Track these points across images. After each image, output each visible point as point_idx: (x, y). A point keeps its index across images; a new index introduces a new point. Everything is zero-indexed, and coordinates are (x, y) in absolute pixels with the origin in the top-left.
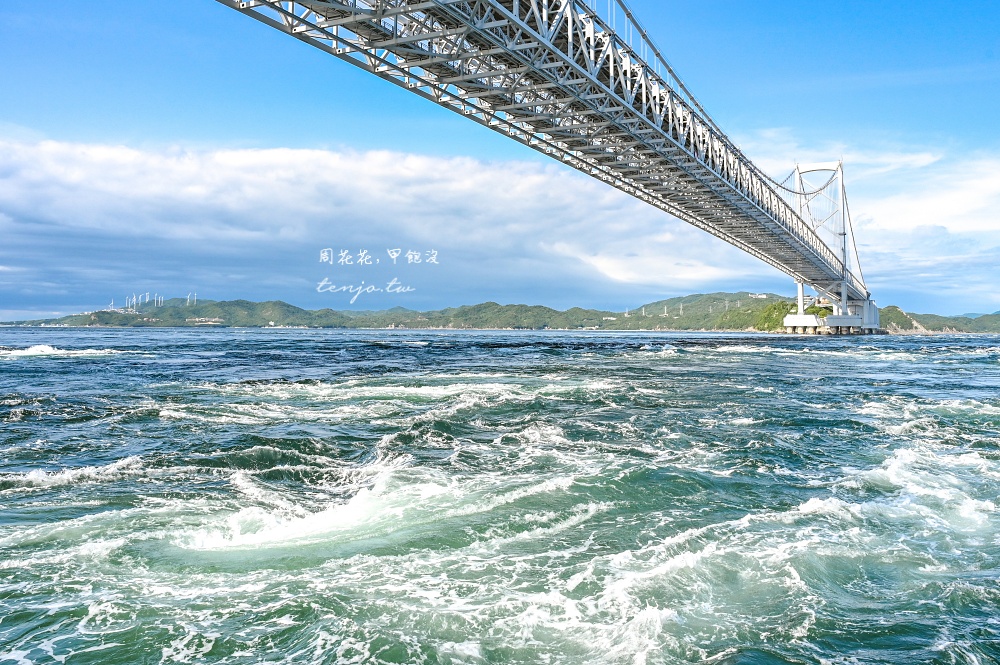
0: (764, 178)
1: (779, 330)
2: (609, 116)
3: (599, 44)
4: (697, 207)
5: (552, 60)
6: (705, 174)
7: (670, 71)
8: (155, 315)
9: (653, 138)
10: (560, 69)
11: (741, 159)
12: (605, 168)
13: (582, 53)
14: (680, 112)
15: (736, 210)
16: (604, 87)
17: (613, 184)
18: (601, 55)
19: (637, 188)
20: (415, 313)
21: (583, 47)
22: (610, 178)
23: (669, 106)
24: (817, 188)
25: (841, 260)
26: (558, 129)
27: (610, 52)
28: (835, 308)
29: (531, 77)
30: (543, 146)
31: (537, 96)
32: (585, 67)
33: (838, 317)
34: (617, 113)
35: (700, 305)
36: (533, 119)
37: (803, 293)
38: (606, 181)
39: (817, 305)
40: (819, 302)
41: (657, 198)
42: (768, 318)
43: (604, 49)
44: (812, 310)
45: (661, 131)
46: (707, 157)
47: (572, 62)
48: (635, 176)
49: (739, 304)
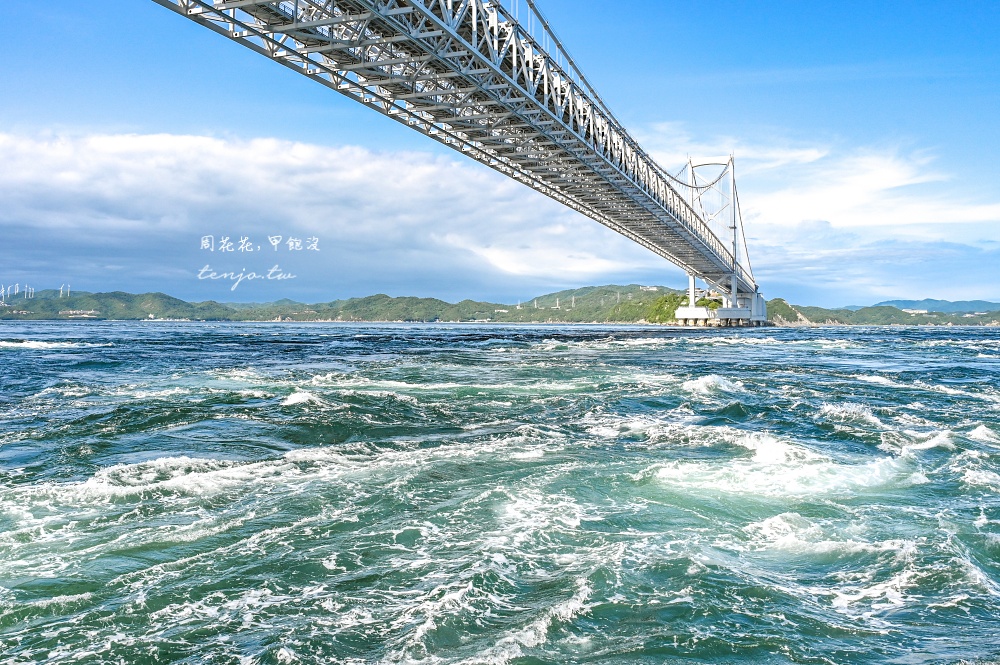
0: (660, 172)
1: (670, 322)
2: (511, 107)
3: (502, 34)
4: (594, 200)
5: (454, 49)
6: (602, 167)
7: (571, 63)
8: (25, 307)
9: (553, 129)
10: (462, 58)
11: (639, 152)
12: (504, 159)
13: (485, 43)
14: (581, 104)
15: (632, 203)
16: (507, 77)
17: (511, 175)
18: (505, 45)
19: (535, 180)
20: (303, 305)
21: (487, 37)
22: (509, 169)
23: (570, 98)
24: (709, 182)
25: (732, 253)
26: (458, 119)
27: (513, 42)
28: (724, 300)
29: (434, 66)
30: (443, 136)
31: (438, 85)
32: (488, 55)
33: (727, 310)
34: (518, 104)
35: (593, 298)
36: (434, 108)
37: (694, 285)
38: (505, 173)
39: (707, 298)
40: (709, 295)
41: (554, 190)
42: (659, 311)
43: (507, 39)
44: (703, 303)
45: (562, 123)
46: (606, 149)
47: (476, 51)
48: (533, 168)
49: (630, 296)
